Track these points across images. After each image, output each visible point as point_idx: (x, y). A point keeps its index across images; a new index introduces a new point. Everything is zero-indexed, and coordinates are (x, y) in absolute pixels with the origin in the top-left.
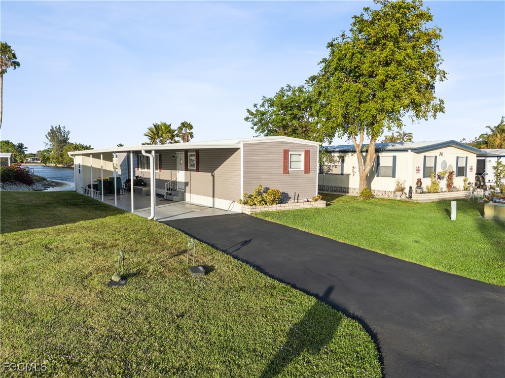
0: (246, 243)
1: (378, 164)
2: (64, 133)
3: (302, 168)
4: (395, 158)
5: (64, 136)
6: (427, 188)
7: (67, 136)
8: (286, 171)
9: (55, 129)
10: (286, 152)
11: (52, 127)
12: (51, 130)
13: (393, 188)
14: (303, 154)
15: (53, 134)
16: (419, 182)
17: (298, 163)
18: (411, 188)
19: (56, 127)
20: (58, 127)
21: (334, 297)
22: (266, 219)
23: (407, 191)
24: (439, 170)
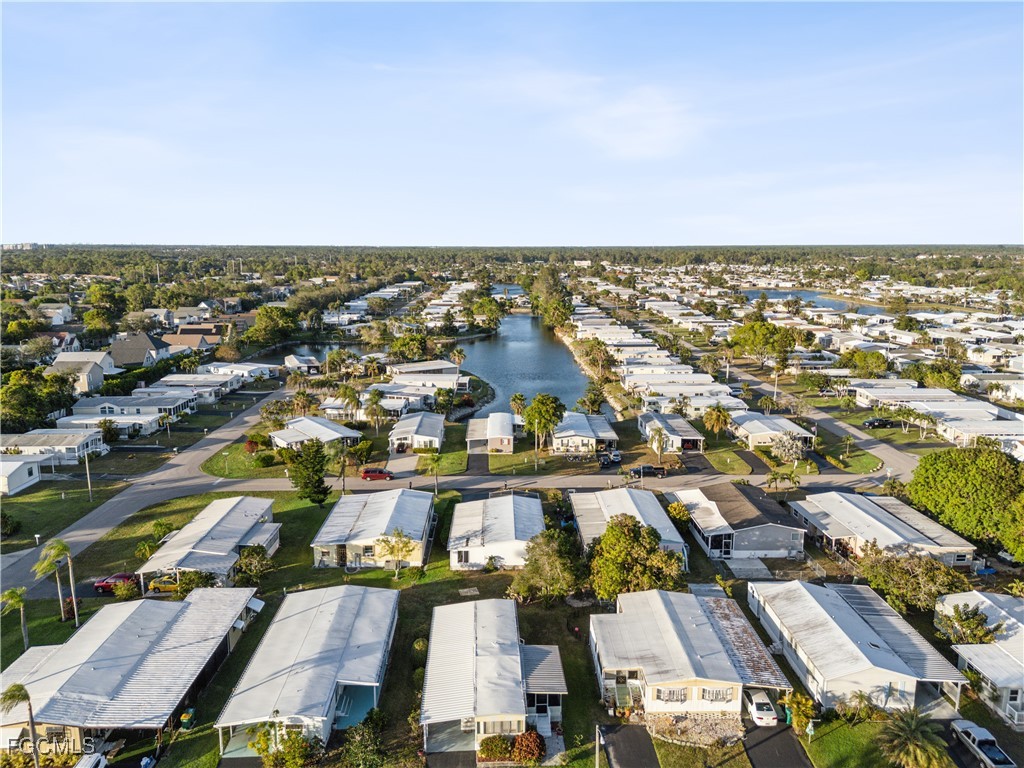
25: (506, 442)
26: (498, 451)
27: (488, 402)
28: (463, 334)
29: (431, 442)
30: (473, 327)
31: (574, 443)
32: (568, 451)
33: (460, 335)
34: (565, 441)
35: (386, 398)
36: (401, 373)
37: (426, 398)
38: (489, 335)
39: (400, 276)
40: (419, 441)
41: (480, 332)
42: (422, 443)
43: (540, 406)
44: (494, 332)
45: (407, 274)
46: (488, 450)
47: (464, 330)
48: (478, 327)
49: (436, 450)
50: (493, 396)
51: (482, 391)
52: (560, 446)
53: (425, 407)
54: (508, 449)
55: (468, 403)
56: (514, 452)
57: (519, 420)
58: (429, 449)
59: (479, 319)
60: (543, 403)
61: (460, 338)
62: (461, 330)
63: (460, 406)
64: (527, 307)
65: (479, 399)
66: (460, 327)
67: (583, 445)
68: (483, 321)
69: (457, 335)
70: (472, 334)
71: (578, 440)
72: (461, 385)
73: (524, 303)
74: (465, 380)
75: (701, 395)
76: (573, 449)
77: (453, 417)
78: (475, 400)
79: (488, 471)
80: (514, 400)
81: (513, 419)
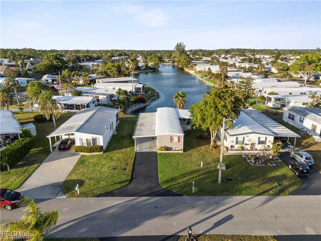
2: (183, 47)
6: (237, 148)
8: (171, 142)
9: (179, 45)
10: (172, 137)
15: (177, 47)
18: (228, 148)
24: (246, 142)
25: (176, 139)
26: (168, 149)
27: (155, 100)
28: (143, 70)
29: (94, 140)
30: (147, 67)
31: (250, 140)
32: (243, 149)
33: (141, 70)
34: (240, 138)
35: (84, 96)
36: (103, 82)
37: (112, 96)
38: (154, 70)
39: (120, 54)
40: (81, 139)
41: (151, 69)
42: (85, 141)
43: (217, 100)
44: (157, 70)
45: (123, 54)
46: (157, 147)
47: (144, 68)
48: (149, 67)
49: (101, 149)
50: (158, 97)
51: (151, 93)
52: (234, 144)
53: (110, 103)
54: (178, 146)
55: (142, 100)
56: (185, 150)
57: (185, 114)
58: (93, 148)
59: (150, 64)
60: (220, 97)
61: (141, 71)
62: (141, 68)
63: (136, 102)
64: (170, 63)
65: (149, 98)
66: (141, 67)
67: (260, 142)
68: (152, 65)
69: (140, 70)
70: (147, 70)
71: (254, 138)
72: (138, 90)
73: (169, 60)
74: (141, 86)
75: (305, 93)
76: (248, 147)
77: (130, 110)
78: (146, 99)
79: (158, 185)
80: (177, 97)
81: (178, 113)
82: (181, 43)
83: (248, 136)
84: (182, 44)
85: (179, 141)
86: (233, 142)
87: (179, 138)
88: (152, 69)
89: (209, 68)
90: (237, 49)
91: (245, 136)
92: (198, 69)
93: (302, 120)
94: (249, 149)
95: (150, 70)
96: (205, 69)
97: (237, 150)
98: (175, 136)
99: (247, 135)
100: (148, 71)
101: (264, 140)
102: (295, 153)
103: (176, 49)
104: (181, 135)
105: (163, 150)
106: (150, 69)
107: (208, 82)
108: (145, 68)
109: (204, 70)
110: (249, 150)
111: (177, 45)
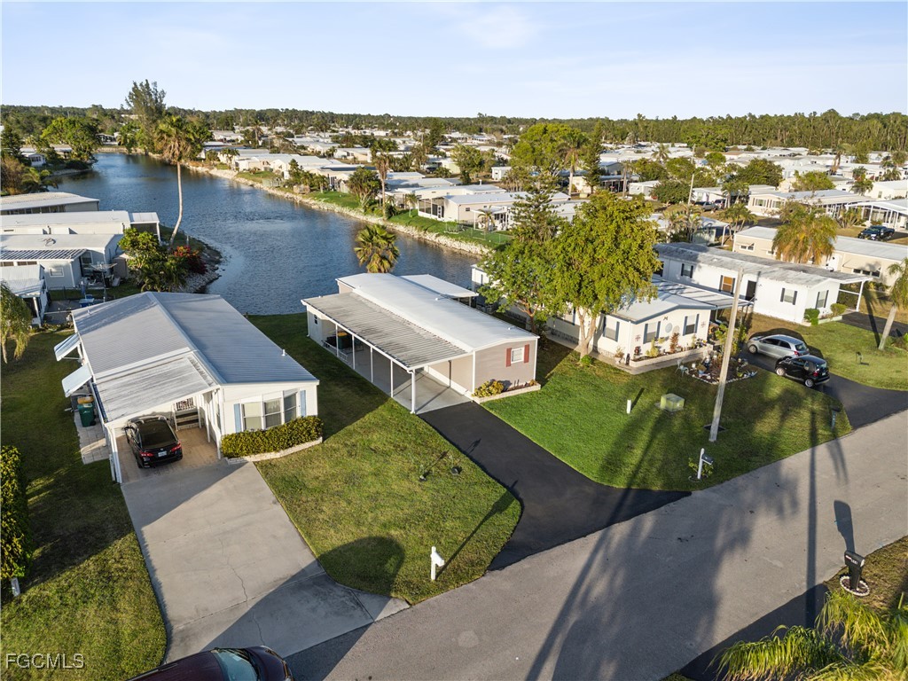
0: (477, 443)
1: (605, 325)
2: (156, 95)
3: (523, 360)
4: (618, 323)
5: (157, 101)
6: (648, 352)
7: (162, 101)
8: (508, 364)
9: (140, 88)
10: (509, 351)
11: (135, 84)
12: (133, 89)
13: (614, 351)
14: (523, 349)
15: (136, 96)
16: (638, 350)
17: (519, 355)
18: (628, 356)
19: (141, 85)
20: (144, 83)
21: (516, 487)
22: (492, 412)
23: (625, 356)
24: (662, 334)
31: (669, 328)
34: (653, 327)
38: (81, 170)
42: (256, 412)
44: (89, 169)
47: (42, 163)
48: (62, 160)
52: (641, 343)
62: (34, 163)
66: (33, 159)
67: (687, 330)
68: (69, 153)
70: (55, 169)
71: (677, 320)
76: (667, 346)
82: (147, 85)
83: (666, 318)
84: (151, 87)
85: (526, 360)
86: (638, 338)
87: (527, 348)
88: (72, 165)
89: (294, 161)
90: (287, 109)
91: (661, 318)
92: (244, 165)
93: (689, 270)
94: (668, 350)
95: (68, 171)
96: (265, 166)
97: (648, 358)
98: (517, 345)
99: (666, 315)
100: (60, 173)
101: (695, 323)
102: (764, 342)
103: (134, 101)
104: (531, 341)
105: (494, 391)
106: (67, 168)
107: (316, 202)
108: (44, 165)
109: (266, 168)
110: (669, 353)
111: (135, 88)
